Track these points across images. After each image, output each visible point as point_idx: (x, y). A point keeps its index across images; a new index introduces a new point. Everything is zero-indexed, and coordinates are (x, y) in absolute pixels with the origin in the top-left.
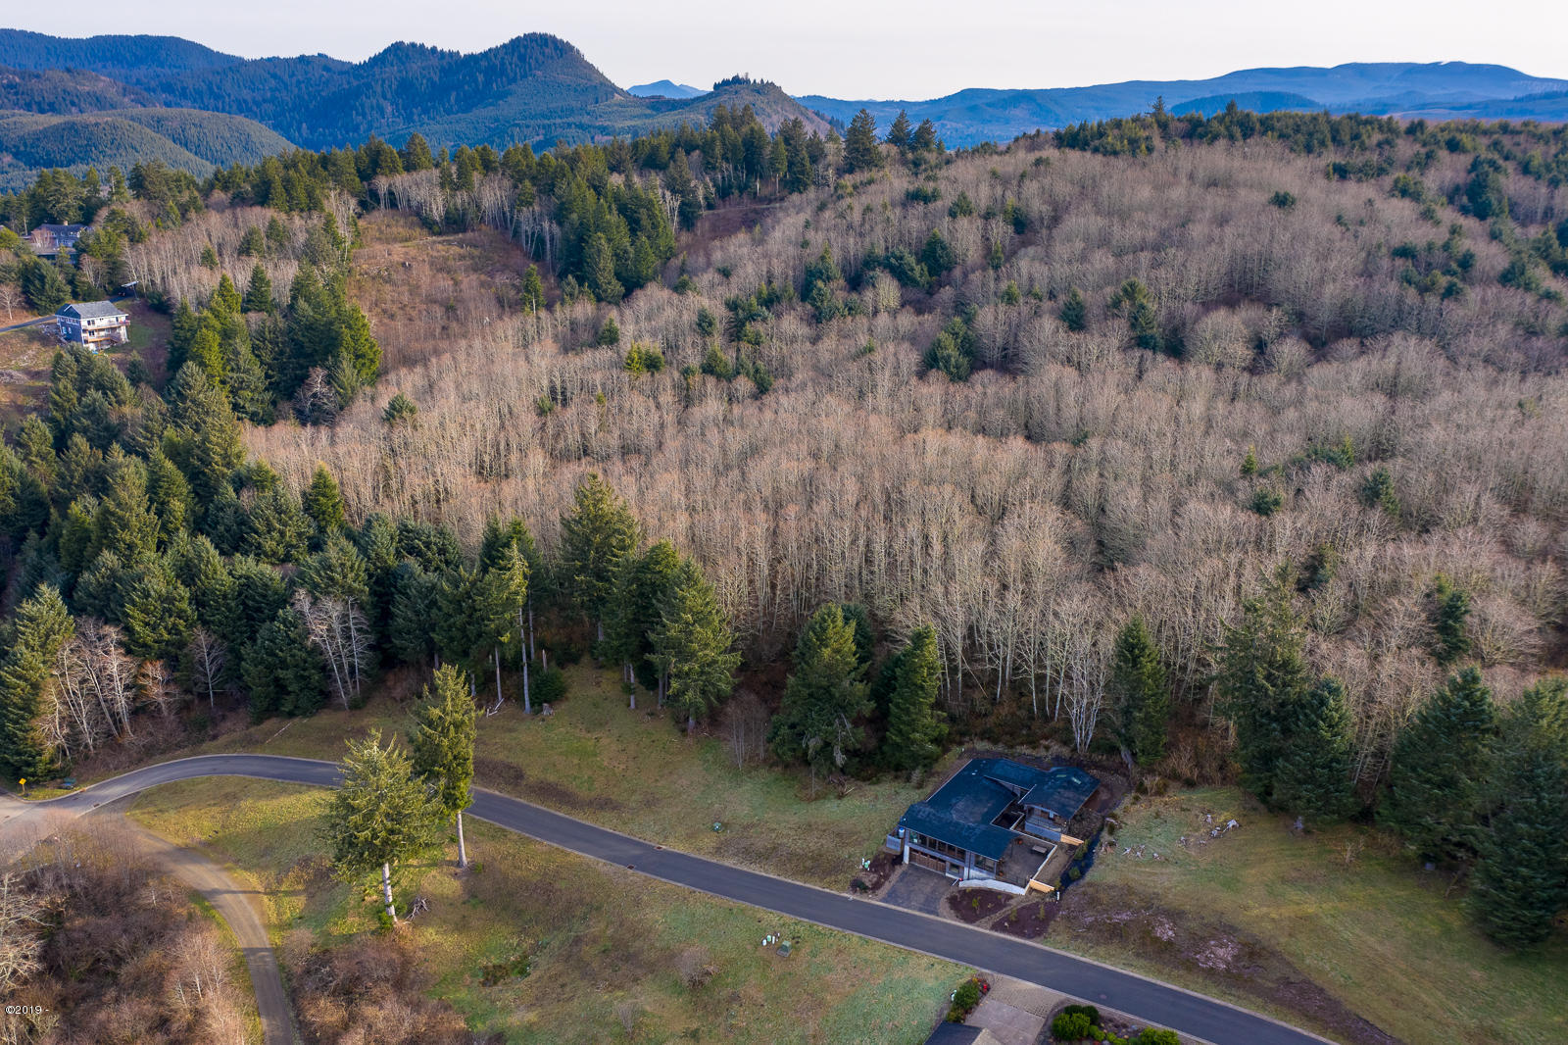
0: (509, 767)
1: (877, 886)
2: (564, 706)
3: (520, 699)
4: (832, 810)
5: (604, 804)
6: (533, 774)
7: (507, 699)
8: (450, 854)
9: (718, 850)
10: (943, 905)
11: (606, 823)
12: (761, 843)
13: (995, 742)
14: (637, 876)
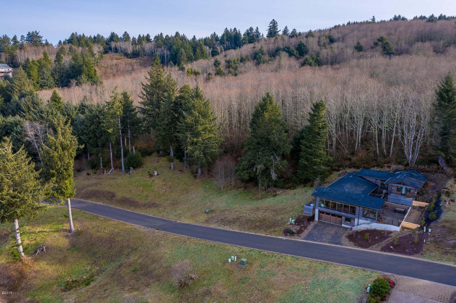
0: (110, 193)
1: (299, 232)
2: (141, 170)
3: (121, 168)
4: (270, 202)
5: (152, 205)
6: (119, 195)
7: (116, 168)
8: (66, 226)
9: (207, 221)
10: (344, 239)
11: (151, 213)
12: (230, 216)
13: (358, 168)
14: (160, 233)
